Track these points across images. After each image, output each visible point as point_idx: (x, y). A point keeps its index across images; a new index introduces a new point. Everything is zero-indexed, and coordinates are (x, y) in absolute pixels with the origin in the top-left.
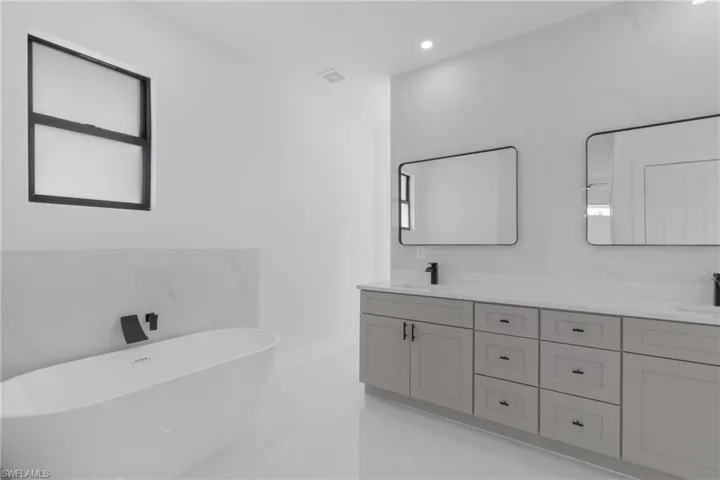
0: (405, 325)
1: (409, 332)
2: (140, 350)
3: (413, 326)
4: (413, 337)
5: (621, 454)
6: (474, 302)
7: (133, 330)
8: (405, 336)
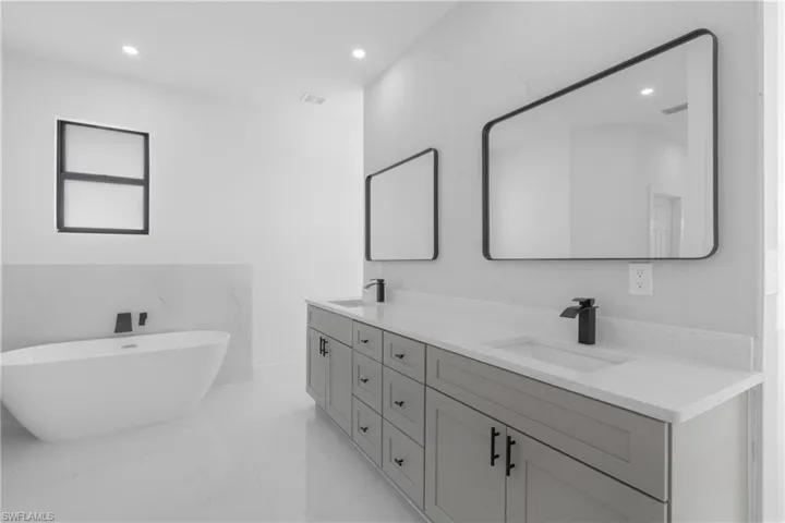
2: (126, 340)
4: (325, 352)
7: (124, 323)
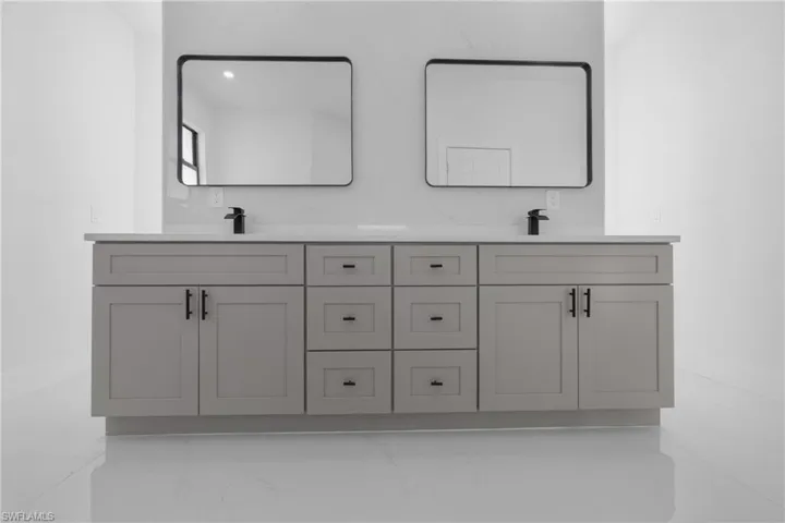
0: (188, 295)
1: (197, 304)
3: (204, 295)
4: (204, 313)
5: (478, 406)
6: (305, 244)
8: (188, 314)
